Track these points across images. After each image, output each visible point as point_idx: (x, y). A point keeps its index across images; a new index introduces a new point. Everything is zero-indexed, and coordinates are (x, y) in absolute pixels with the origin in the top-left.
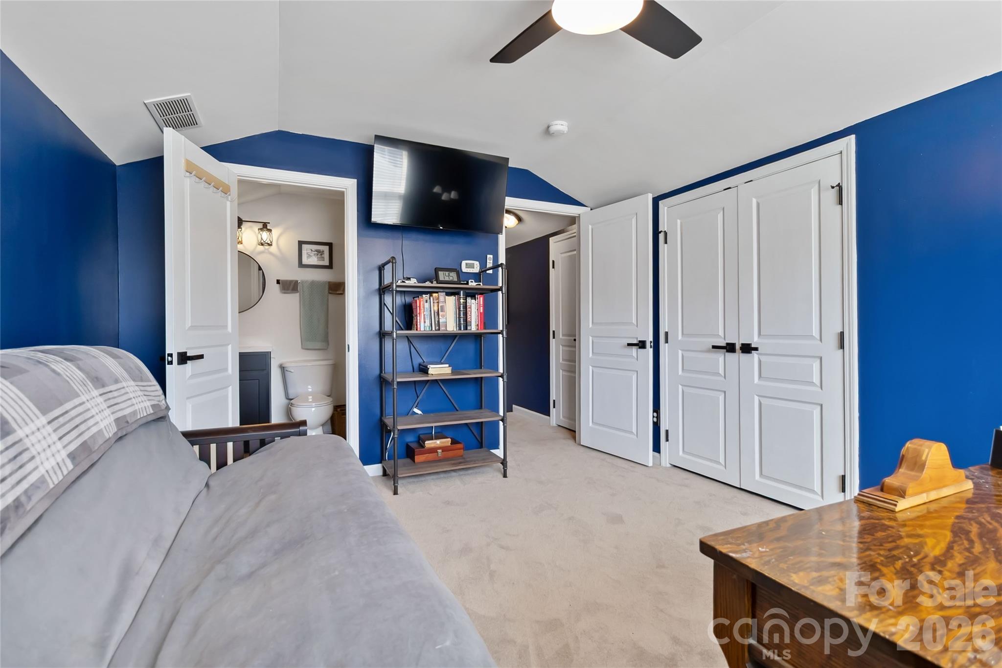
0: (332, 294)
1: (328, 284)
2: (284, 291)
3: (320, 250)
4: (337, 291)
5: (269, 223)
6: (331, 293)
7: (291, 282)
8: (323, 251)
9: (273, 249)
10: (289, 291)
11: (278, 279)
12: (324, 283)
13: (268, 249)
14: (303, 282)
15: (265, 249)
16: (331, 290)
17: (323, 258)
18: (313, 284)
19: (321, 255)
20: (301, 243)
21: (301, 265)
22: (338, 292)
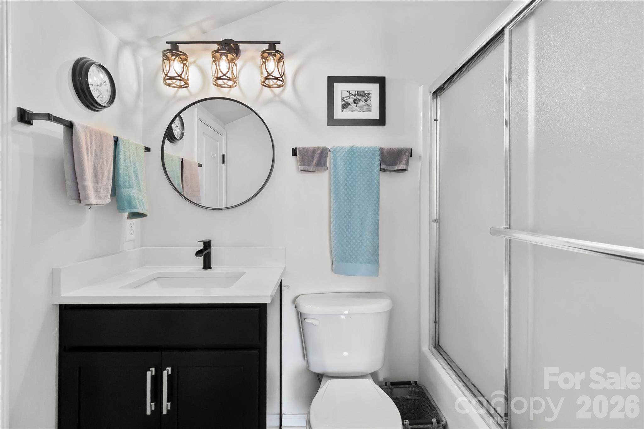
0: (388, 171)
1: (378, 153)
2: (302, 168)
3: (363, 92)
4: (394, 164)
5: (279, 43)
6: (381, 171)
7: (315, 150)
8: (369, 94)
9: (288, 93)
10: (311, 168)
11: (294, 147)
12: (371, 151)
13: (279, 95)
14: (335, 150)
15: (275, 95)
16: (386, 164)
17: (370, 106)
18: (352, 153)
19: (366, 100)
20: (332, 81)
21: (332, 121)
22: (396, 168)
